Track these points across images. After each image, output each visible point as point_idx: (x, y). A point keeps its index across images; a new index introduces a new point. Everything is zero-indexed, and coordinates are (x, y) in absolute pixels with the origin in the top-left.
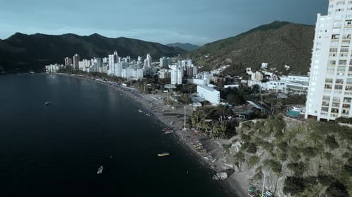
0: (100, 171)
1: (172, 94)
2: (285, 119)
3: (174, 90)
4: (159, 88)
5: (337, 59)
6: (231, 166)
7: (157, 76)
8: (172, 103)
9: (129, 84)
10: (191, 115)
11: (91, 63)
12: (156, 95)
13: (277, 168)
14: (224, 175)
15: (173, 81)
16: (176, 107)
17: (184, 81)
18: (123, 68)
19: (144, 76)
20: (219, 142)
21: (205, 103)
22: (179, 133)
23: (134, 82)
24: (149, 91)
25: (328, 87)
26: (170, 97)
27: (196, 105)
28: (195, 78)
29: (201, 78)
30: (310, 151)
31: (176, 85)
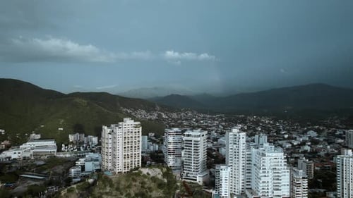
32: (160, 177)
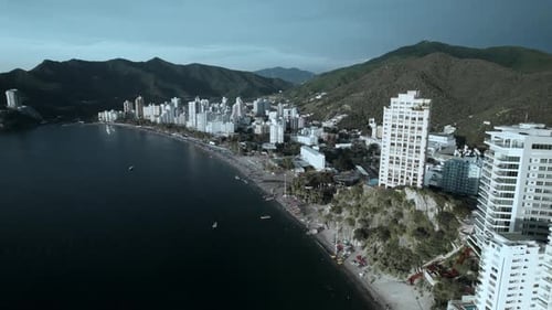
0: (215, 226)
1: (272, 157)
2: (364, 186)
3: (274, 151)
4: (255, 149)
5: (396, 133)
6: (321, 225)
7: (251, 130)
8: (272, 169)
9: (217, 143)
10: (291, 181)
11: (160, 110)
12: (252, 158)
13: (352, 222)
14: (315, 231)
15: (273, 139)
16: (276, 173)
17: (286, 139)
18: (208, 120)
19: (236, 131)
20: (316, 208)
21: (309, 168)
22: (280, 200)
23: (224, 139)
24: (244, 152)
25: (391, 162)
26: (270, 161)
27: (298, 171)
28: (300, 134)
29: (307, 134)
30: (375, 210)
31: (277, 144)
32: (431, 215)
